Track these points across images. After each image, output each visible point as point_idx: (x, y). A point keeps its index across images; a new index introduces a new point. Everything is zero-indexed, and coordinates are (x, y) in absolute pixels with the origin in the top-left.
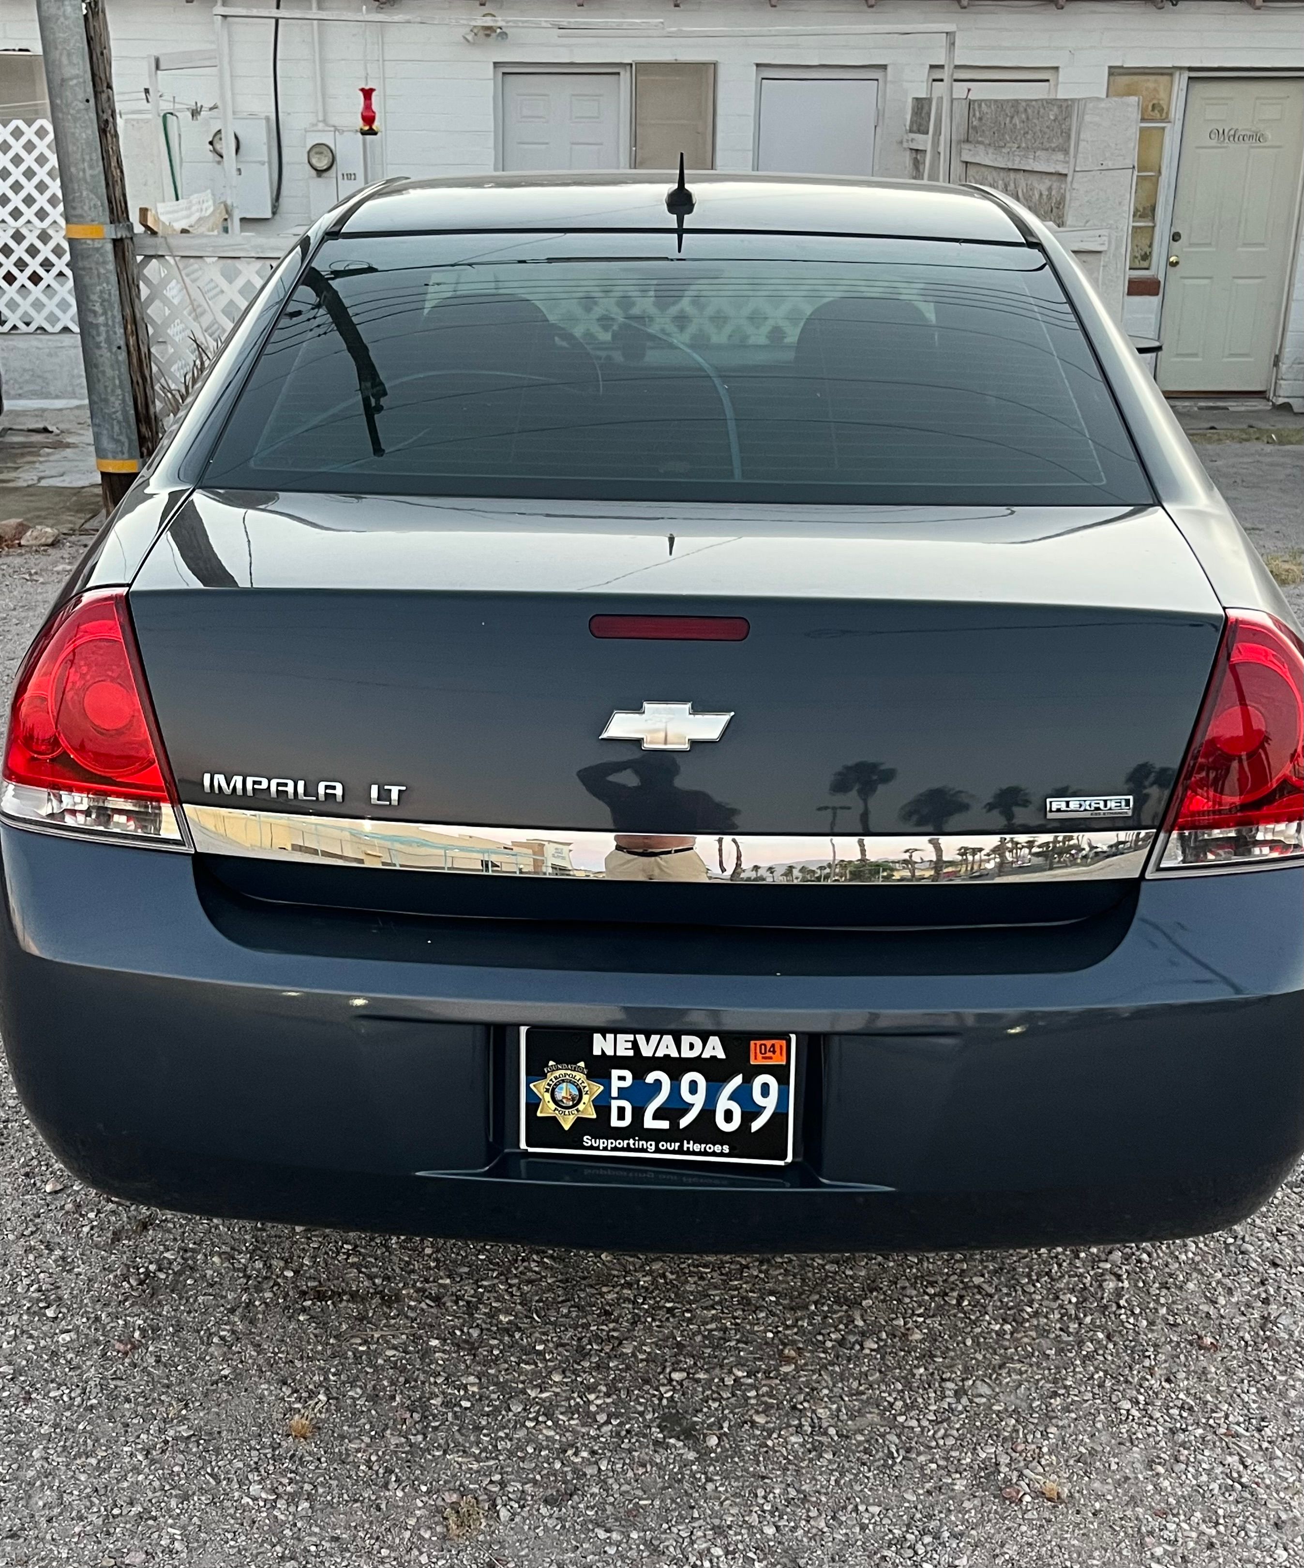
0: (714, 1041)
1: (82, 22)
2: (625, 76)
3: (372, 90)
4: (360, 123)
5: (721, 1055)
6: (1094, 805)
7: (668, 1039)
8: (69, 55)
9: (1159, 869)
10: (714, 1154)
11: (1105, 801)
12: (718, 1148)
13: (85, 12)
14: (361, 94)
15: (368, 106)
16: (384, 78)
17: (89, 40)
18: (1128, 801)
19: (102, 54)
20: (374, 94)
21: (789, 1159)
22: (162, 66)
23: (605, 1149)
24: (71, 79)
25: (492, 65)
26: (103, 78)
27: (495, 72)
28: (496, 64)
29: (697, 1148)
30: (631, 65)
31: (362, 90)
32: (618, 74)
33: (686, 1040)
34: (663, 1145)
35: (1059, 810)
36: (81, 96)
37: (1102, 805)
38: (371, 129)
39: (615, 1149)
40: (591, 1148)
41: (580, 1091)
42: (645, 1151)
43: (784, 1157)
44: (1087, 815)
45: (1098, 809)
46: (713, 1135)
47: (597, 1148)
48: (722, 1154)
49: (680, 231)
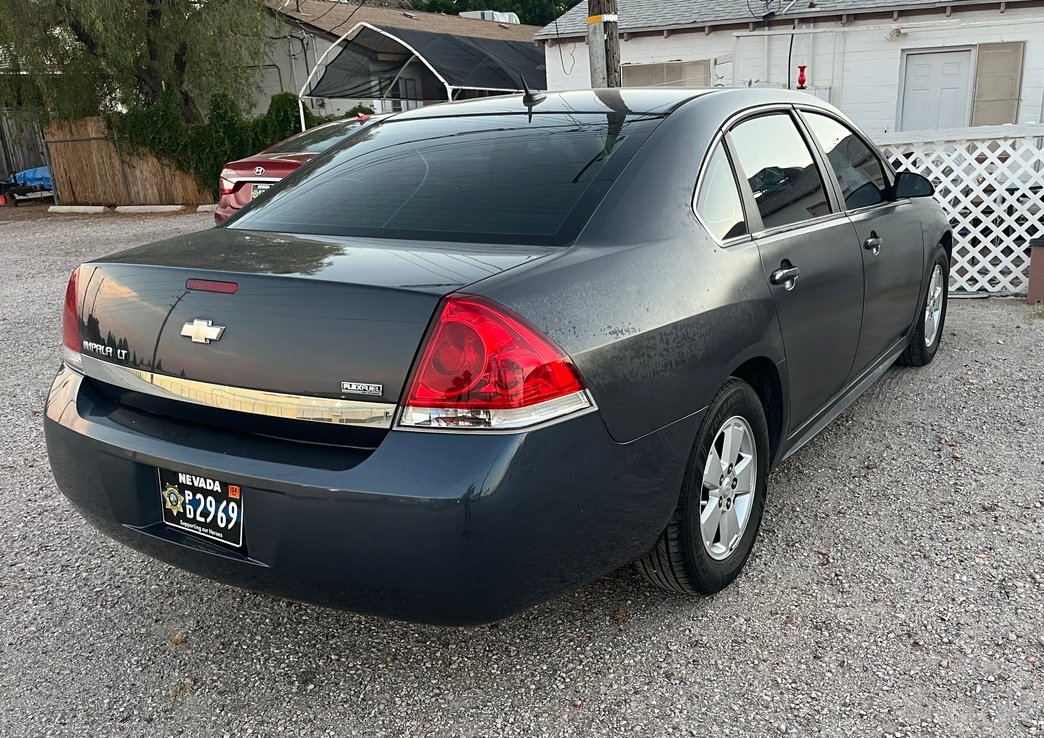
0: (217, 483)
1: (604, 43)
2: (974, 52)
3: (804, 67)
4: (798, 84)
5: (220, 491)
6: (363, 388)
7: (202, 480)
8: (597, 58)
9: (399, 425)
10: (218, 537)
11: (369, 387)
12: (219, 534)
13: (606, 38)
14: (799, 69)
15: (802, 76)
16: (844, 61)
17: (607, 51)
18: (379, 388)
19: (613, 57)
20: (806, 70)
21: (241, 545)
22: (718, 63)
23: (187, 527)
24: (598, 69)
25: (900, 51)
26: (613, 67)
27: (902, 55)
28: (903, 50)
29: (213, 533)
30: (976, 45)
31: (799, 67)
32: (970, 50)
33: (208, 481)
34: (204, 530)
35: (347, 389)
36: (602, 77)
37: (367, 388)
38: (802, 86)
39: (190, 528)
40: (183, 526)
41: (177, 498)
42: (198, 530)
43: (239, 544)
44: (360, 392)
45: (365, 390)
46: (218, 529)
47: (184, 526)
48: (220, 538)
49: (530, 113)
